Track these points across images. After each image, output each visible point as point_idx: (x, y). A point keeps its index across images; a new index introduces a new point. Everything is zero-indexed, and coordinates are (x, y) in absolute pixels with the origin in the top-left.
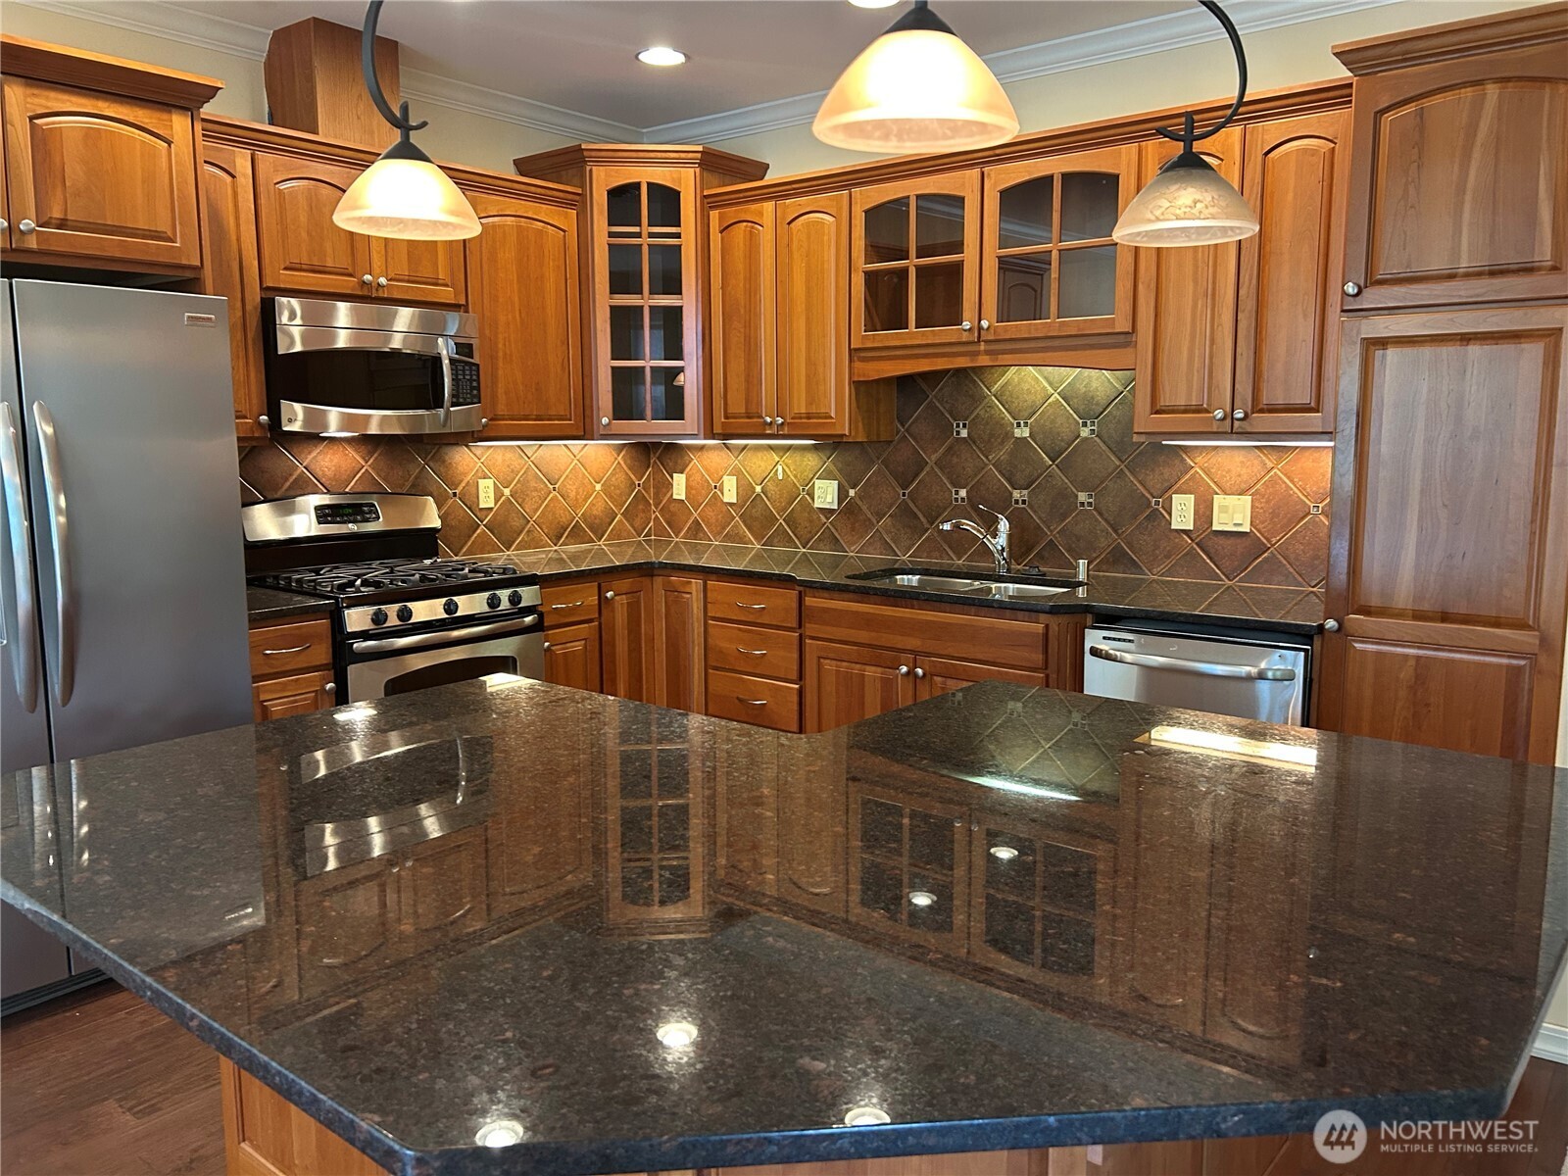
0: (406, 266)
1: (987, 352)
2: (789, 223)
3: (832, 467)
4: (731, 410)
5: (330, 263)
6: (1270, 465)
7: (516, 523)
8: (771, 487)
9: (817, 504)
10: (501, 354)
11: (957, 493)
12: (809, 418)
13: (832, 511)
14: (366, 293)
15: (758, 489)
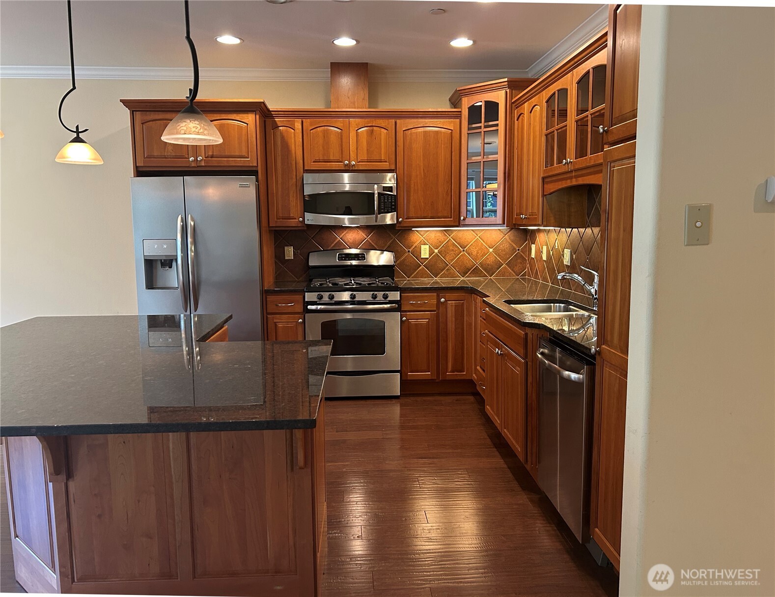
0: (366, 156)
2: (530, 112)
3: (569, 242)
4: (517, 212)
5: (331, 158)
7: (441, 265)
9: (565, 262)
10: (412, 189)
12: (532, 215)
13: (569, 267)
14: (347, 169)
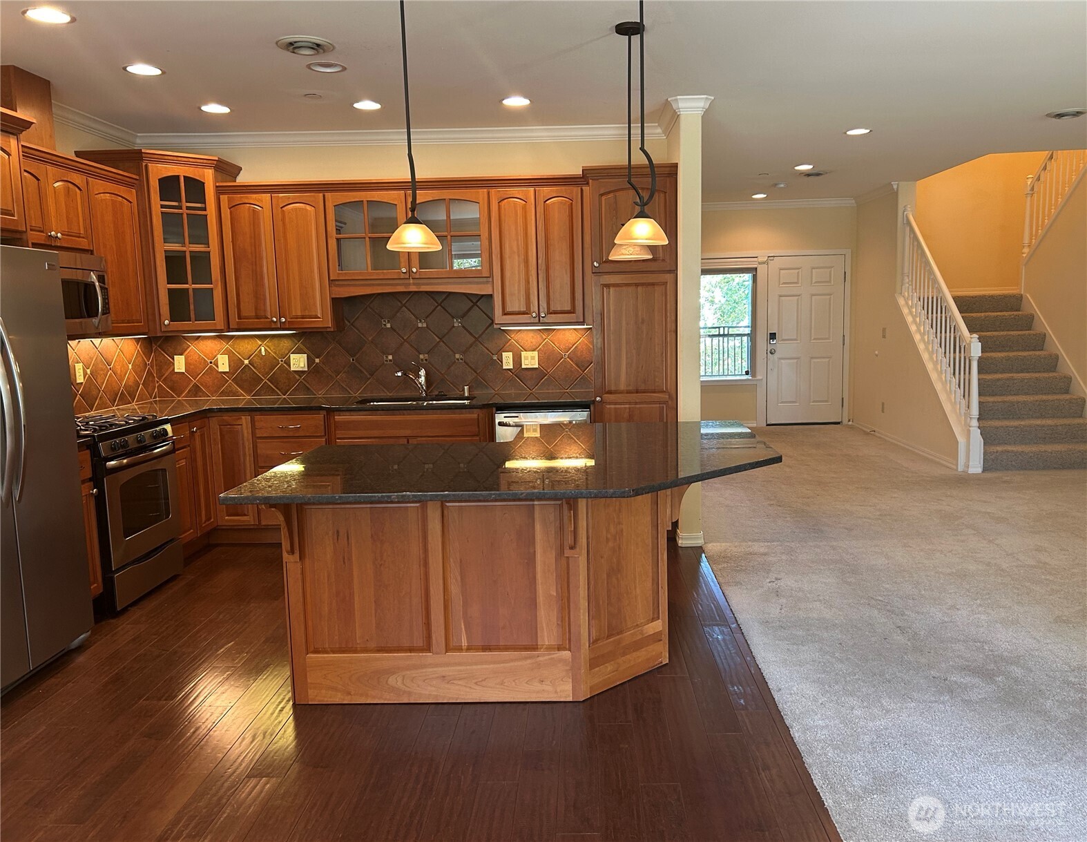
0: (66, 226)
1: (414, 284)
2: (281, 208)
3: (302, 346)
4: (244, 314)
6: (544, 337)
7: (94, 392)
8: (257, 360)
9: (293, 368)
11: (387, 357)
12: (303, 318)
13: (303, 372)
15: (246, 362)
